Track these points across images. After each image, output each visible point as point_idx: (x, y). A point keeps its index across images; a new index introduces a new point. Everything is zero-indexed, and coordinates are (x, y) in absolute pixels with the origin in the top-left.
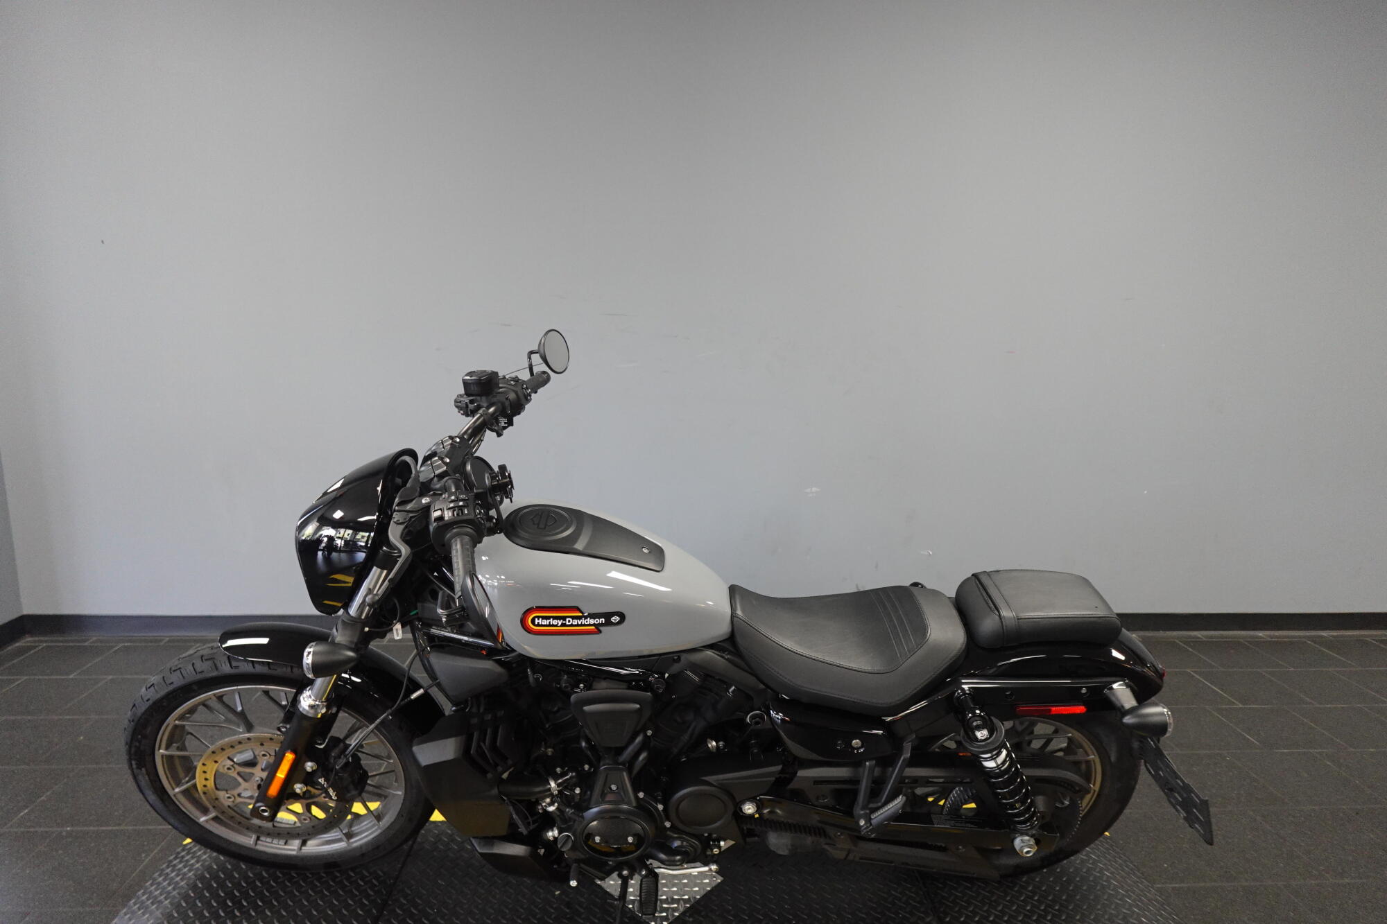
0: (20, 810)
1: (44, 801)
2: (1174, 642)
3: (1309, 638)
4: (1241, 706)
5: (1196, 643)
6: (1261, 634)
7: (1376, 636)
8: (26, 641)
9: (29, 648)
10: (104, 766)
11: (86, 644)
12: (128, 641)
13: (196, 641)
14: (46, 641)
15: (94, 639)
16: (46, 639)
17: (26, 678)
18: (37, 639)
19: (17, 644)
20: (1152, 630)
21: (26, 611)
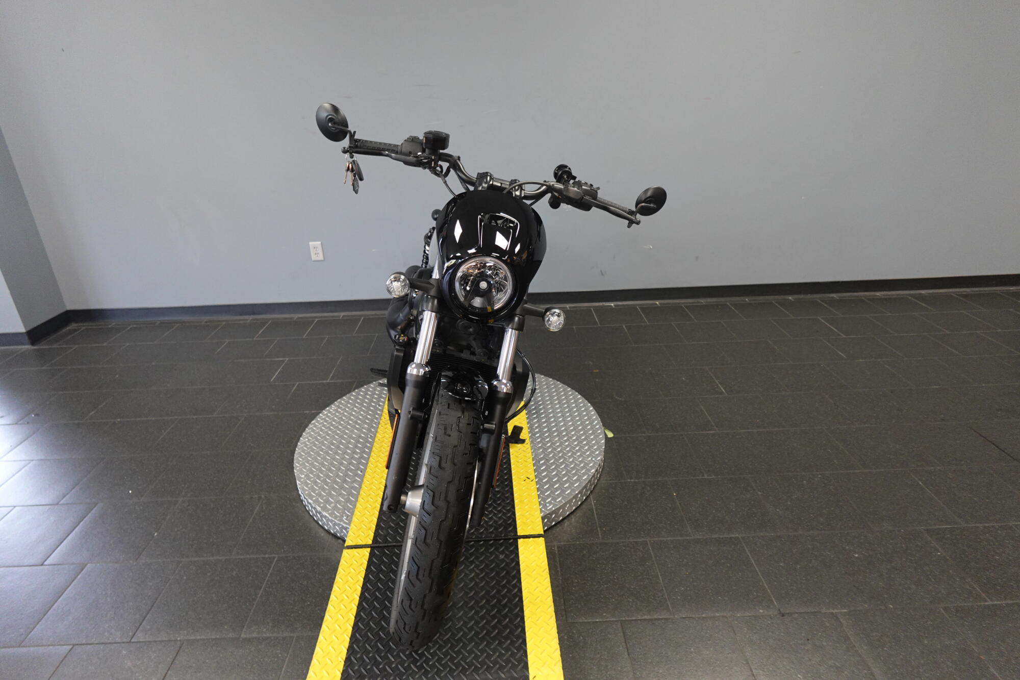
0: (90, 412)
1: (101, 408)
2: (816, 301)
3: (910, 295)
4: (844, 336)
5: (832, 302)
6: (878, 294)
7: (959, 292)
8: (73, 326)
9: (76, 330)
10: (133, 390)
11: (110, 326)
12: (135, 324)
13: (177, 323)
14: (84, 326)
15: (114, 323)
16: (85, 324)
17: (77, 346)
18: (80, 325)
19: (68, 328)
20: (804, 294)
21: (70, 307)
